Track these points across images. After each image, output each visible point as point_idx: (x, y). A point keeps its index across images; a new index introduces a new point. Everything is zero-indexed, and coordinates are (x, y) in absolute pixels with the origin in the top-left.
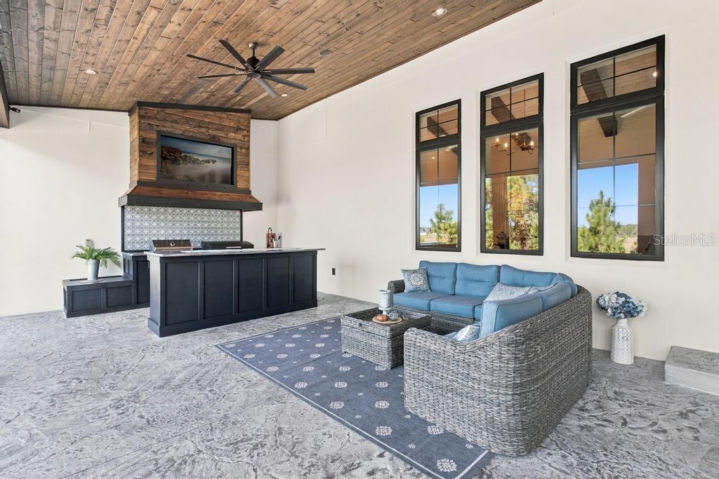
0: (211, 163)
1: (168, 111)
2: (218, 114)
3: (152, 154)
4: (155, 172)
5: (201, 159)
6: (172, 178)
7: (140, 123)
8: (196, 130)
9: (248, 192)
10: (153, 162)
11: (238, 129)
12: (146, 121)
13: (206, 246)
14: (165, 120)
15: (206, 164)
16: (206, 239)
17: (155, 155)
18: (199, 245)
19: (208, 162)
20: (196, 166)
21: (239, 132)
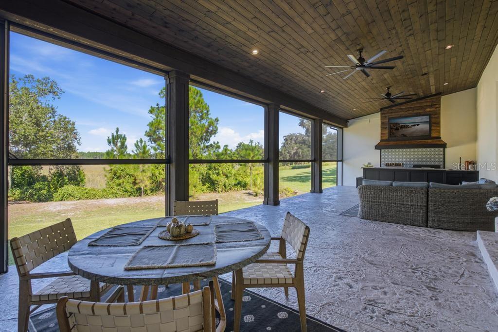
0: (416, 126)
1: (393, 108)
2: (419, 101)
3: (386, 128)
4: (387, 135)
5: (410, 125)
6: (395, 137)
7: (381, 117)
8: (406, 113)
9: (439, 138)
10: (387, 131)
11: (432, 105)
12: (383, 115)
13: (415, 166)
14: (392, 113)
15: (413, 127)
16: (416, 163)
17: (387, 129)
18: (412, 166)
20: (408, 129)
21: (433, 107)
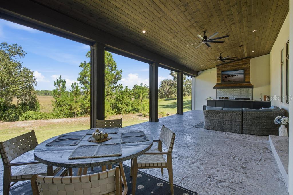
0: (237, 76)
1: (224, 65)
3: (220, 77)
4: (220, 81)
5: (233, 75)
6: (225, 82)
7: (217, 70)
9: (249, 82)
10: (220, 79)
11: (245, 64)
14: (223, 68)
15: (235, 76)
16: (237, 97)
18: (235, 99)
19: (236, 75)
